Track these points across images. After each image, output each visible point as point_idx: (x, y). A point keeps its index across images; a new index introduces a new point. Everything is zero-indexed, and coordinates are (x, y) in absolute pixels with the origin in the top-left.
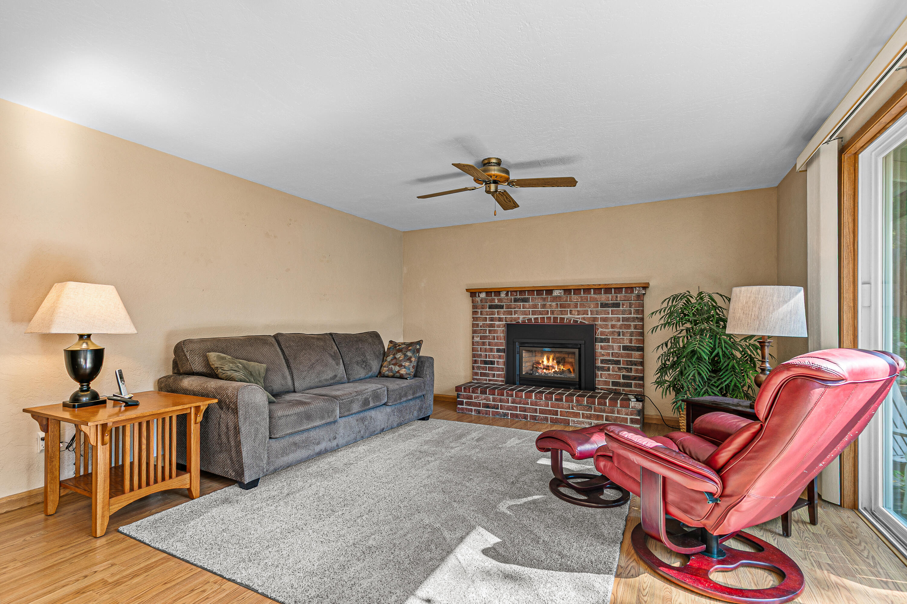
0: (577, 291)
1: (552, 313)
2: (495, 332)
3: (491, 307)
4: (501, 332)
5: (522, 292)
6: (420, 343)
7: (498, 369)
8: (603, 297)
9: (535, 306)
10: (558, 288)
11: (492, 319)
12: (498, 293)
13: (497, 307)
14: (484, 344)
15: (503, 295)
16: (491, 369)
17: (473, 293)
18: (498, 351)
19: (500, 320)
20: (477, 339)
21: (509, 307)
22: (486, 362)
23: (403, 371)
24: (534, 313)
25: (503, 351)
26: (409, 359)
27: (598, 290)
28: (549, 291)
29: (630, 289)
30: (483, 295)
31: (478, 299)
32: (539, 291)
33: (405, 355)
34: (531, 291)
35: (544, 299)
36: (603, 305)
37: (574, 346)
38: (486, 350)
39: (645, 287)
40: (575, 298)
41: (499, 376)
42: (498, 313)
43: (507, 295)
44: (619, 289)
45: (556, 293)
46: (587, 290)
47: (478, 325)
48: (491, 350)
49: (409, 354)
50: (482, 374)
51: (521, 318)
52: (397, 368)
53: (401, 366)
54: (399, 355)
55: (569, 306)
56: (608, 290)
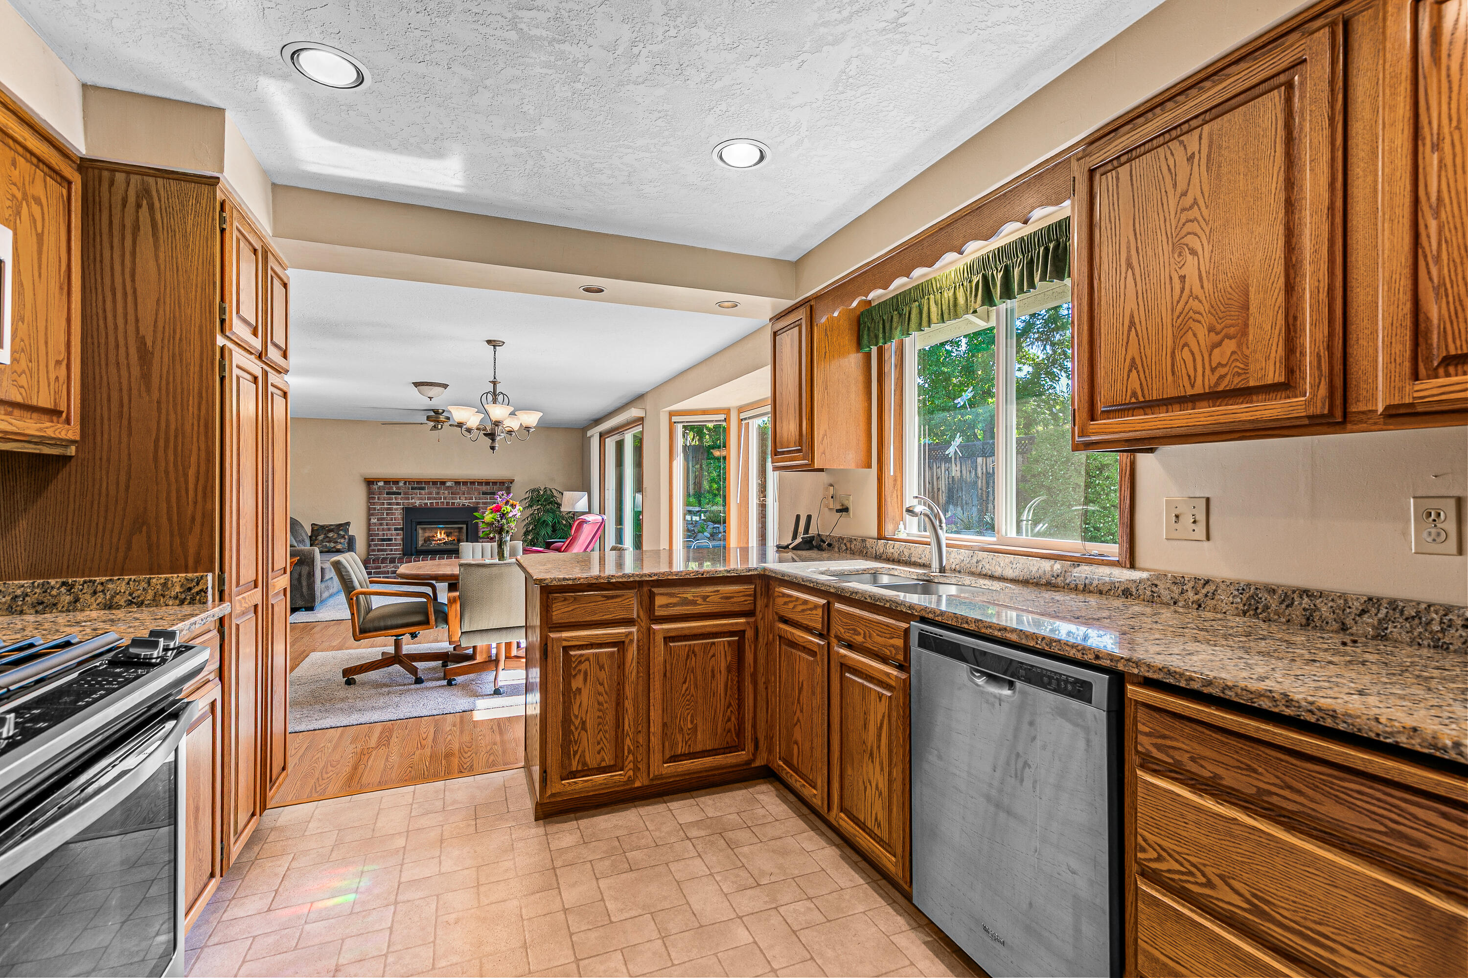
0: (465, 483)
1: (445, 498)
2: (393, 514)
3: (388, 493)
4: (398, 514)
5: (418, 483)
6: (348, 524)
7: (396, 545)
8: (484, 488)
9: (430, 493)
10: (450, 480)
11: (389, 504)
12: (396, 482)
13: (394, 493)
14: (381, 524)
15: (401, 484)
16: (387, 545)
17: (370, 482)
18: (396, 529)
19: (398, 504)
20: (374, 520)
21: (405, 494)
22: (383, 540)
23: (339, 547)
24: (429, 499)
25: (402, 529)
26: (343, 537)
27: (480, 483)
28: (443, 483)
29: (502, 483)
30: (381, 484)
31: (375, 487)
32: (434, 483)
33: (339, 534)
34: (427, 483)
35: (438, 488)
36: (484, 493)
37: (463, 523)
38: (383, 529)
39: (512, 481)
40: (463, 488)
41: (396, 550)
42: (396, 499)
43: (405, 483)
44: (495, 483)
45: (448, 484)
46: (473, 483)
47: (375, 509)
48: (389, 529)
49: (342, 533)
50: (379, 550)
51: (418, 503)
52: (332, 545)
53: (336, 542)
54: (331, 535)
55: (458, 494)
56: (487, 483)
